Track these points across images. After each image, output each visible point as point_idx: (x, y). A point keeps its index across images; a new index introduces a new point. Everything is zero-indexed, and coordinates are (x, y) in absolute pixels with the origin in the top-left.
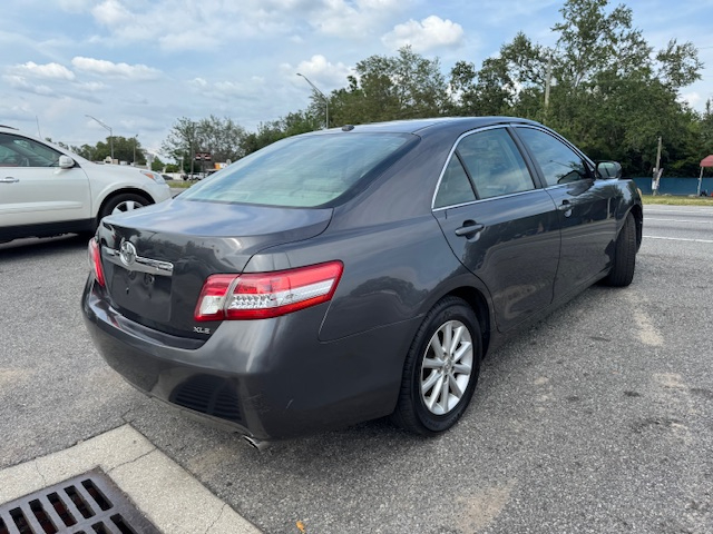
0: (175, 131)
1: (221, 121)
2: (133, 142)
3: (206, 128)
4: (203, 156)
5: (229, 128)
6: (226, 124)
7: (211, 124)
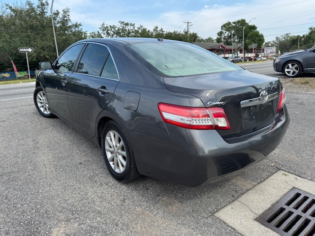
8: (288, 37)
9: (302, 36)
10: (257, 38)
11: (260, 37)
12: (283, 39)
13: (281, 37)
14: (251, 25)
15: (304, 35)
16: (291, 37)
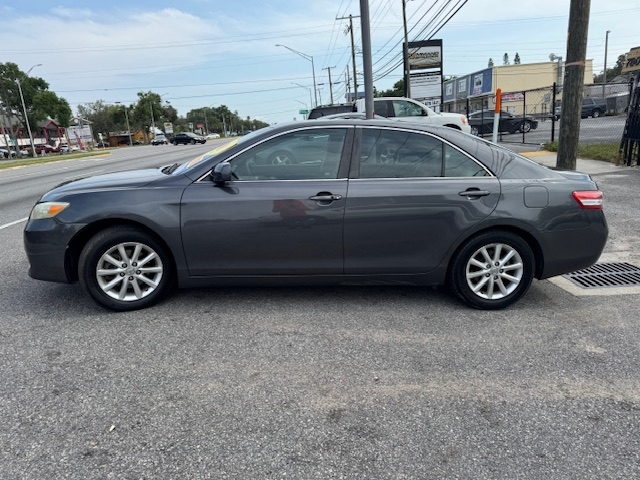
8: (101, 106)
9: (128, 106)
10: (57, 107)
11: (60, 103)
12: (93, 112)
13: (87, 107)
14: (34, 77)
15: (131, 106)
16: (106, 108)
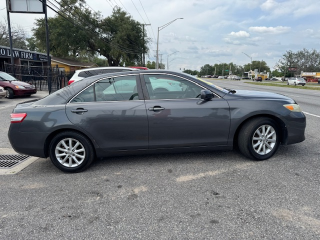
0: (283, 57)
1: (309, 51)
2: (264, 63)
3: (301, 55)
4: (292, 69)
5: (313, 54)
6: (312, 52)
7: (304, 52)
